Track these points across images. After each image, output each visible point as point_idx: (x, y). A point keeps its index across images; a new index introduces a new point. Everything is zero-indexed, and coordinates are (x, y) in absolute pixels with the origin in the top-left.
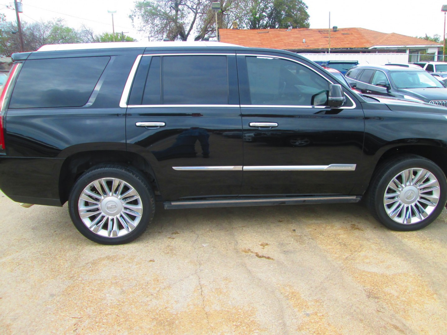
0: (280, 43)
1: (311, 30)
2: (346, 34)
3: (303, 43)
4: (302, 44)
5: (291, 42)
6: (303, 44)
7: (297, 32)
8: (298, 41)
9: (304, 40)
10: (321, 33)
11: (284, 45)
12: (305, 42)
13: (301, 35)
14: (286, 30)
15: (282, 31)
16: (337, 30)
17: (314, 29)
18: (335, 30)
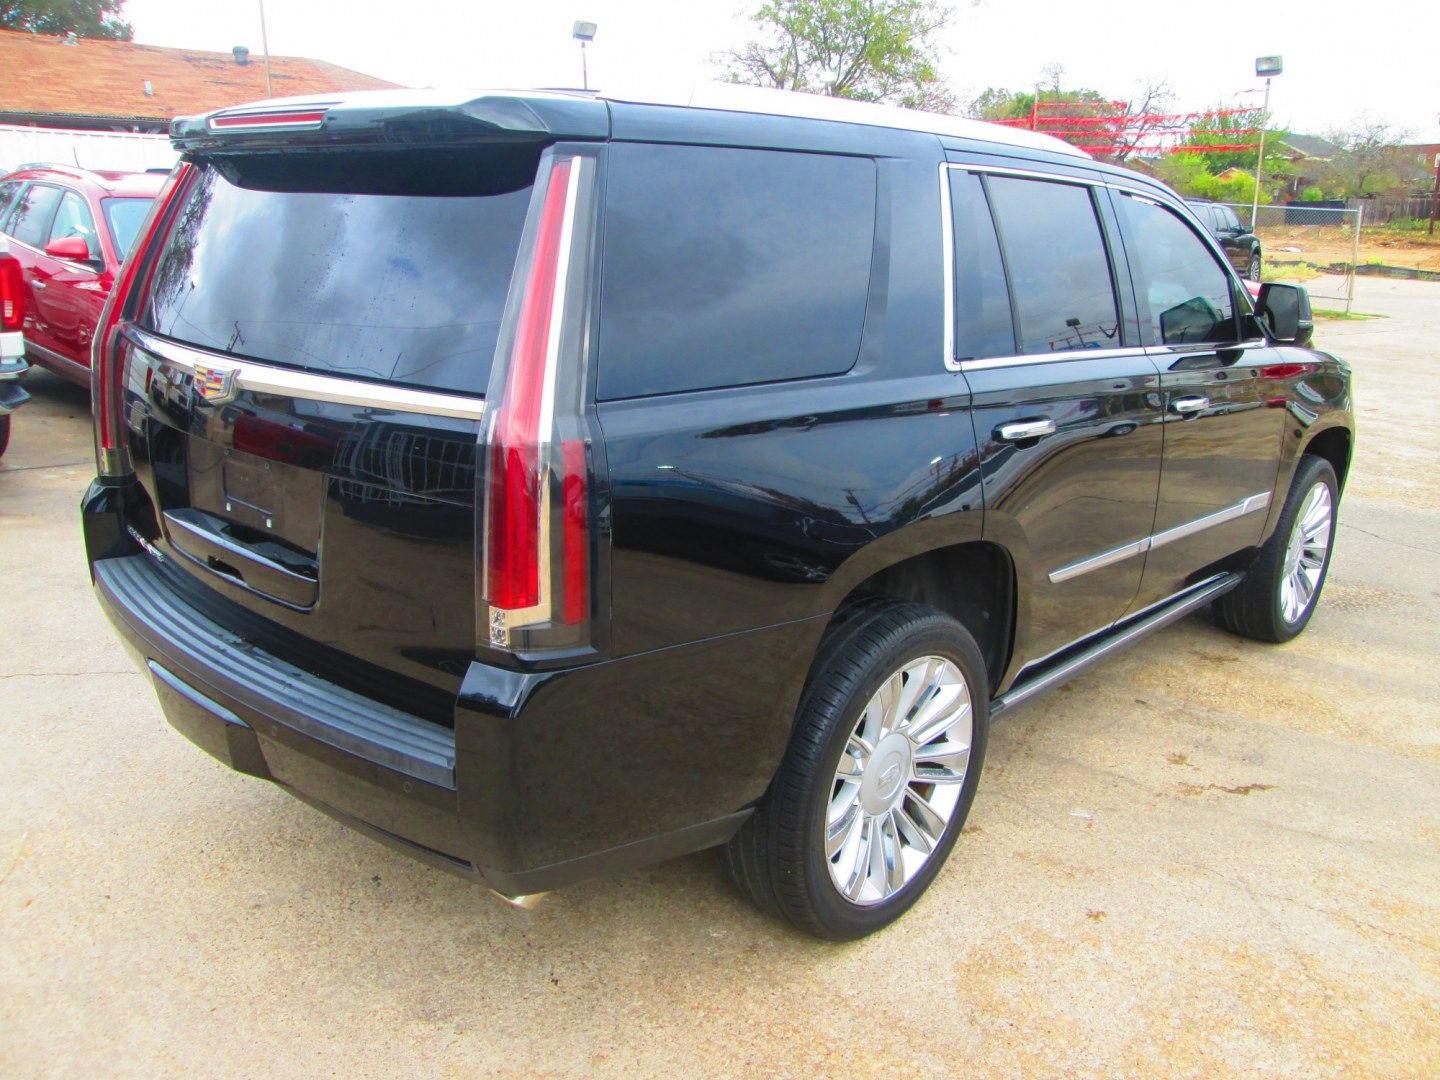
0: (57, 88)
1: (155, 51)
2: (284, 77)
3: (146, 94)
4: (143, 99)
5: (100, 87)
6: (149, 100)
7: (107, 52)
8: (127, 89)
9: (149, 86)
10: (195, 66)
11: (74, 96)
12: (155, 95)
13: (125, 65)
14: (61, 42)
15: (45, 43)
16: (249, 59)
17: (167, 48)
18: (241, 59)
